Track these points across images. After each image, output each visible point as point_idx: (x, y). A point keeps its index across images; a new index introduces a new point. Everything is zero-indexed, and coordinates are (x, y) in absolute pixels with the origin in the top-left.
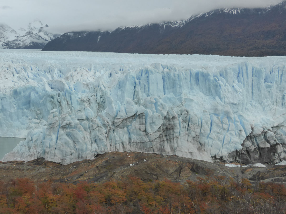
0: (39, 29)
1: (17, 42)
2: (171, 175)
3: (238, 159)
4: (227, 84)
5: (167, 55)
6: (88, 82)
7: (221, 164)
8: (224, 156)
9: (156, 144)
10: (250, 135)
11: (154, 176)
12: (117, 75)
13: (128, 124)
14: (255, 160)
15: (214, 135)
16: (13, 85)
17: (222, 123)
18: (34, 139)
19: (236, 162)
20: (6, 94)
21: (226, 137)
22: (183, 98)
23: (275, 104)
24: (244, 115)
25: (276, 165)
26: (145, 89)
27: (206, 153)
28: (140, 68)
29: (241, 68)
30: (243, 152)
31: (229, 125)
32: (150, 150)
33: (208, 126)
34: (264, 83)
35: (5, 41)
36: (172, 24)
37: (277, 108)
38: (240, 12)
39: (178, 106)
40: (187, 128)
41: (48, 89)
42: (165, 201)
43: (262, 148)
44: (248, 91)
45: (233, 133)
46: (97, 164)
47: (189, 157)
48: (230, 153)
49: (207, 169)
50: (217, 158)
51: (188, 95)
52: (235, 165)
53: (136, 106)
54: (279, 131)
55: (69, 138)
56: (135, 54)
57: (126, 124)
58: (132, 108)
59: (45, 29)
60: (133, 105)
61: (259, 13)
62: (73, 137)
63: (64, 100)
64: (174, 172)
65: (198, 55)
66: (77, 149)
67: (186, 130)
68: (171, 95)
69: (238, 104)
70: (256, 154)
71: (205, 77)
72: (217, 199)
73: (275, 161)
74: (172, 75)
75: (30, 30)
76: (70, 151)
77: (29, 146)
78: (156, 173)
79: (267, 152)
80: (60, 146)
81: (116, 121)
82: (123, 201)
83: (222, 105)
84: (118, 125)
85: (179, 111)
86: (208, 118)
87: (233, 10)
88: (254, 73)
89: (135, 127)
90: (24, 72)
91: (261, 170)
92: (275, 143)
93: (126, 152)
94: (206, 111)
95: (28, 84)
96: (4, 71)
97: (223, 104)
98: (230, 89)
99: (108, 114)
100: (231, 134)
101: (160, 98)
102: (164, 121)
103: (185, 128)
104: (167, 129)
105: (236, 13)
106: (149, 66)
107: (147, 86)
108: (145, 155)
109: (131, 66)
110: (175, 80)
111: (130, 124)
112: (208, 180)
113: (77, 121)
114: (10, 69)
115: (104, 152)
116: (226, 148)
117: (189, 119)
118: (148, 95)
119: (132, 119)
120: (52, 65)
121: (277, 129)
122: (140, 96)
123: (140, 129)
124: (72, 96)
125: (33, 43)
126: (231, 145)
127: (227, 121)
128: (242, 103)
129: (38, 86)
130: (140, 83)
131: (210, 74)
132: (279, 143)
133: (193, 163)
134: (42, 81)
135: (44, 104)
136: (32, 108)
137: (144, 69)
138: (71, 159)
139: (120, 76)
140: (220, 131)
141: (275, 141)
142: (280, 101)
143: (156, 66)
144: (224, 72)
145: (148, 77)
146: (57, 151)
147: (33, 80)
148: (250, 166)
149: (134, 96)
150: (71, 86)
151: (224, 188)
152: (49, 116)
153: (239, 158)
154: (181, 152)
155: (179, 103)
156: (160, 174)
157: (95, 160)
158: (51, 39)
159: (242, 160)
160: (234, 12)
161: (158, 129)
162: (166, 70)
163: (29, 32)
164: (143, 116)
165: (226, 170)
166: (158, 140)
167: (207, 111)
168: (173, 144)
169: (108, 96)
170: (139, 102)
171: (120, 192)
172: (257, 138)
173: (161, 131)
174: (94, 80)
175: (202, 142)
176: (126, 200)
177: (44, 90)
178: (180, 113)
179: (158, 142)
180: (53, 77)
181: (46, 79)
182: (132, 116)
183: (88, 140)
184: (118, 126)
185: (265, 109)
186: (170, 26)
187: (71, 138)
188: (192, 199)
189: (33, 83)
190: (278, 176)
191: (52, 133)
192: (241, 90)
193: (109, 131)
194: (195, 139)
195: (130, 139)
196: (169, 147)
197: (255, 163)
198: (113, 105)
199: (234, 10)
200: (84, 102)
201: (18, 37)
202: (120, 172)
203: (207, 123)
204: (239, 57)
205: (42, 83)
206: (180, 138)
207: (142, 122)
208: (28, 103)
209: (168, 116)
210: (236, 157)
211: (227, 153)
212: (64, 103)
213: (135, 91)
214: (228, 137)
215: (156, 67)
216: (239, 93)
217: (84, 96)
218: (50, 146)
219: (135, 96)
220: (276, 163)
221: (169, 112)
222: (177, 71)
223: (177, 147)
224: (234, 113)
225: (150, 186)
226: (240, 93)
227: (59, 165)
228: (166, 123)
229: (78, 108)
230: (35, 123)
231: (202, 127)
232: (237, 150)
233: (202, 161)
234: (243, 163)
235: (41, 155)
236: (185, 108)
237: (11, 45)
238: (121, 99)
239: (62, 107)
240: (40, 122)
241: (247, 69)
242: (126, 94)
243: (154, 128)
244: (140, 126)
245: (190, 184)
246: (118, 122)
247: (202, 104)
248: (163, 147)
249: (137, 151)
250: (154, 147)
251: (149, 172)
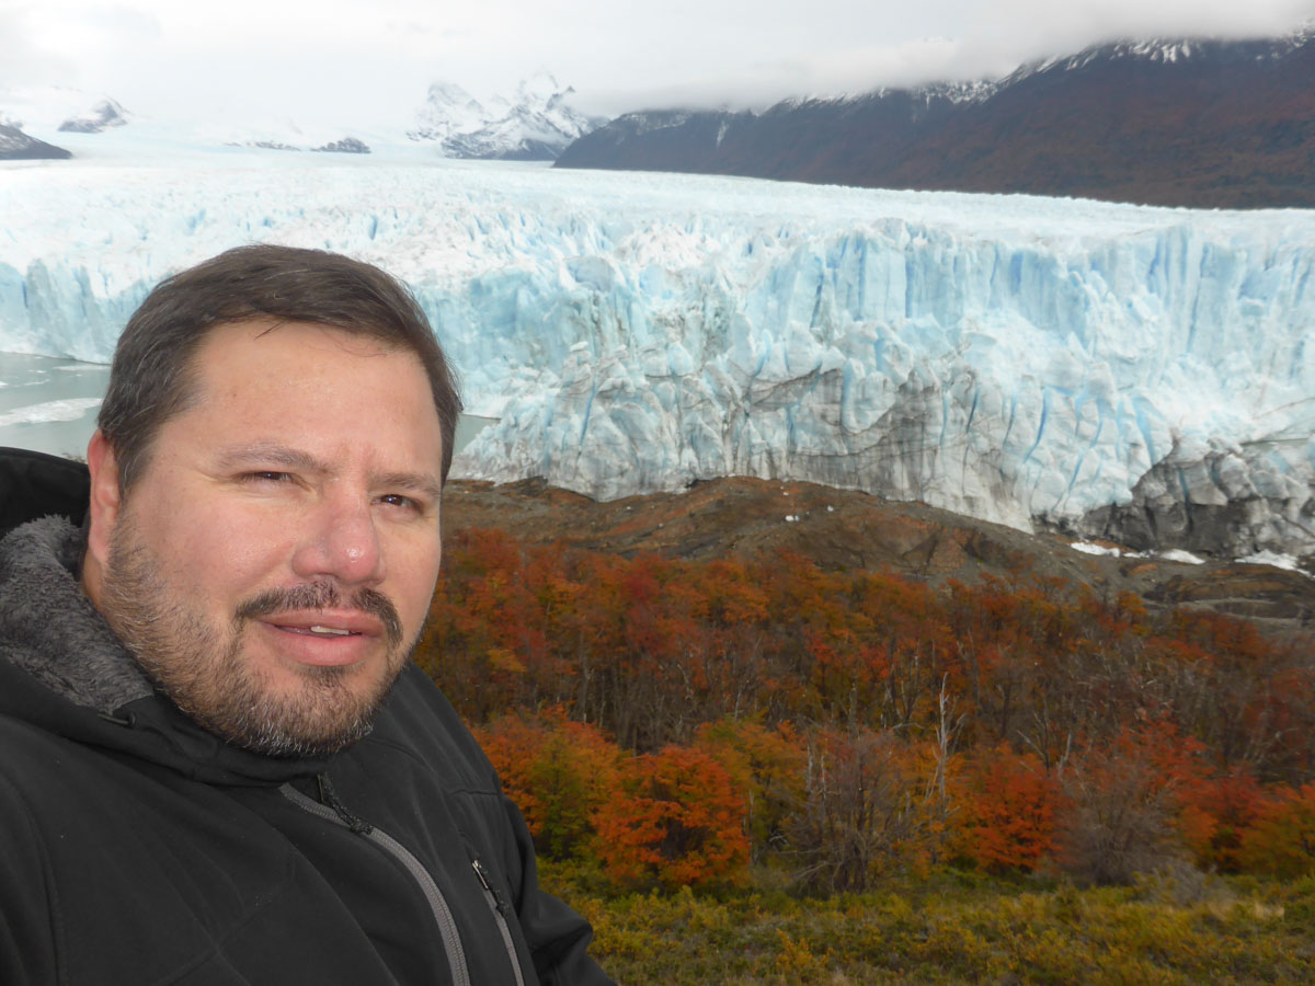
0: (547, 100)
1: (483, 139)
2: (903, 557)
3: (1114, 531)
4: (1110, 296)
5: (926, 193)
6: (682, 265)
7: (1059, 542)
8: (1071, 519)
9: (869, 464)
10: (1163, 463)
11: (853, 557)
12: (768, 249)
13: (792, 398)
14: (1169, 539)
15: (1049, 453)
16: (470, 267)
18: (523, 423)
19: (1106, 538)
20: (451, 290)
21: (1085, 461)
22: (965, 332)
23: (1266, 368)
24: (1153, 398)
25: (1237, 561)
26: (848, 297)
27: (1015, 503)
28: (841, 231)
29: (1167, 244)
30: (1135, 511)
31: (1101, 424)
32: (848, 480)
33: (1034, 423)
34: (1239, 298)
35: (451, 136)
36: (952, 93)
37: (1271, 382)
38: (1188, 55)
39: (945, 356)
40: (965, 423)
41: (568, 282)
42: (878, 630)
43: (1199, 506)
44: (1177, 323)
45: (1110, 450)
46: (692, 507)
47: (962, 509)
48: (1091, 512)
49: (1012, 551)
50: (1049, 523)
51: (981, 324)
52: (1103, 547)
53: (820, 346)
54: (1267, 459)
55: (619, 427)
56: (827, 187)
57: (783, 400)
58: (806, 353)
59: (568, 100)
60: (809, 344)
61: (1259, 58)
62: (629, 426)
63: (611, 317)
64: (912, 551)
65: (1027, 195)
66: (637, 461)
67: (964, 429)
68: (927, 321)
69: (1141, 361)
70: (1175, 522)
71: (1041, 270)
72: (1034, 642)
73: (1236, 549)
74: (937, 258)
75: (523, 103)
76: (619, 463)
77: (507, 441)
78: (859, 548)
79: (1213, 519)
80: (591, 448)
81: (756, 387)
82: (758, 616)
83: (1086, 363)
84: (761, 401)
85: (946, 371)
86: (1036, 397)
87: (1164, 48)
88: (1208, 263)
89: (811, 410)
90: (500, 229)
91: (1185, 572)
92: (1246, 494)
93: (777, 479)
94: (1031, 378)
95: (511, 263)
96: (447, 225)
97: (1089, 357)
98: (1120, 312)
99: (733, 366)
100: (1102, 452)
101: (894, 329)
102: (900, 397)
103: (958, 424)
104: (906, 422)
105: (1173, 59)
106: (867, 227)
107: (856, 288)
108: (832, 494)
109: (812, 223)
110: (944, 275)
111: (796, 399)
112: (1012, 584)
113: (643, 381)
114: (462, 219)
115: (715, 476)
116: (1082, 494)
118: (858, 317)
119: (804, 384)
120: (581, 213)
121: (1258, 451)
122: (832, 319)
123: (824, 417)
124: (634, 307)
125: (529, 141)
126: (1100, 486)
127: (1096, 412)
128: (1154, 359)
129: (537, 273)
130: (835, 277)
131: (1060, 261)
132: (1261, 495)
133: (974, 531)
134: (549, 258)
135: (554, 326)
136: (520, 334)
137: (852, 236)
138: (620, 487)
139: (777, 253)
140: (1068, 440)
141: (1247, 486)
142: (1283, 358)
143: (889, 228)
144: (1107, 256)
145: (861, 260)
146: (582, 462)
147: (526, 252)
148: (1152, 556)
149: (813, 316)
150: (632, 278)
151: (1060, 613)
152: (566, 362)
153: (1120, 526)
154: (942, 493)
155: (949, 346)
156: (872, 554)
157: (686, 495)
158: (580, 131)
159: (1128, 537)
160: (1166, 55)
161: (879, 420)
162: (919, 242)
163: (519, 111)
164: (837, 377)
165: (1072, 560)
166: (874, 454)
167: (1035, 375)
168: (918, 470)
169: (739, 312)
170: (829, 335)
171: (754, 595)
172: (1188, 471)
173: (886, 427)
174: (700, 262)
175: (1008, 470)
176: (766, 615)
177: (556, 284)
178: (948, 377)
179: (874, 459)
180: (581, 247)
181: (563, 252)
182: (805, 378)
183: (671, 438)
184: (760, 404)
185: (1229, 383)
186: (946, 101)
187: (625, 427)
188: (958, 632)
189: (527, 263)
190: (1237, 596)
191: (572, 411)
192: (1154, 318)
193: (734, 417)
194: (989, 459)
195: (792, 442)
196: (905, 475)
197: (1169, 549)
198: (751, 339)
199: (1170, 48)
200: (666, 325)
201: (486, 122)
202: (756, 535)
203: (1030, 415)
204: (1163, 209)
205: (550, 263)
206: (942, 454)
207: (834, 395)
208: (510, 319)
209: (911, 385)
210: (1108, 525)
211: (1084, 511)
212: (609, 326)
213: (818, 303)
214: (1092, 461)
215: (888, 232)
216: (1148, 328)
217: (668, 307)
218: (566, 447)
219: (818, 318)
220: (1237, 554)
221: (916, 373)
222: (955, 247)
223: (929, 480)
224: (1120, 389)
225: (838, 584)
226: (1150, 325)
227: (586, 501)
228: (904, 405)
229: (647, 340)
230: (528, 378)
231: (1013, 426)
232: (1114, 505)
233: (1000, 526)
234: (1128, 546)
235: (538, 469)
236: (967, 364)
237: (466, 147)
238: (776, 323)
239: (602, 337)
240: (540, 375)
241: (1184, 250)
242: (791, 310)
243: (866, 416)
244: (824, 406)
245: (956, 588)
246: (763, 391)
247: (1022, 355)
248: (887, 475)
249: (811, 479)
250: (861, 472)
251: (840, 545)
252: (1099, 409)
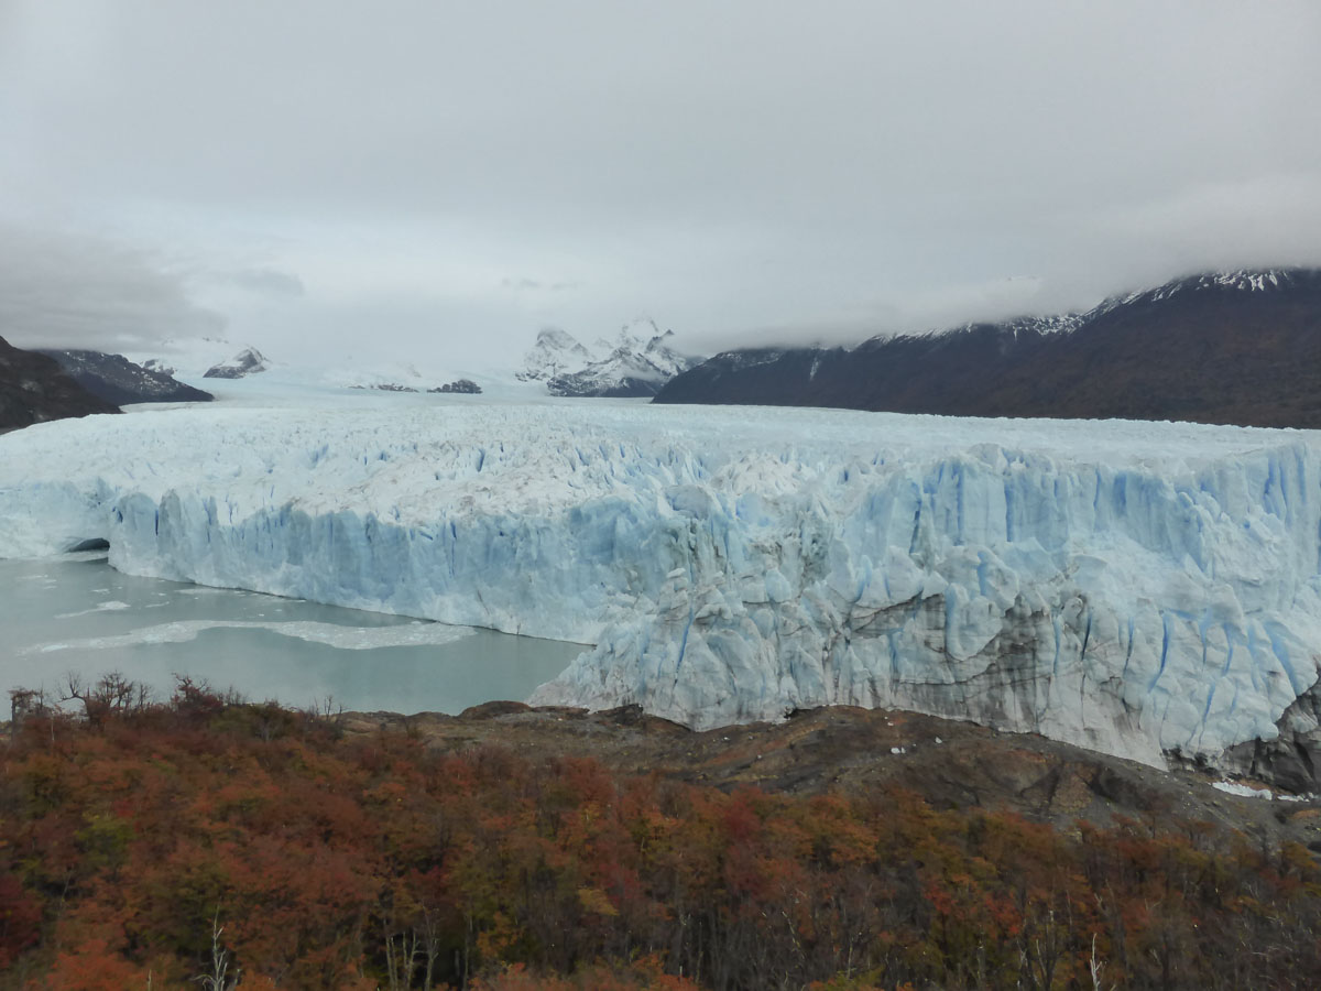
0: (647, 343)
1: (587, 379)
2: (1021, 795)
3: (1261, 769)
4: (1224, 516)
5: (1019, 420)
6: (779, 493)
7: (1199, 781)
8: (1209, 755)
9: (978, 693)
10: (1309, 694)
11: (965, 794)
12: (865, 476)
13: (894, 624)
15: (1176, 682)
16: (571, 496)
17: (1205, 643)
18: (619, 650)
19: (1255, 779)
20: (552, 518)
21: (1217, 690)
22: (1072, 555)
24: (1287, 623)
26: (947, 521)
27: (1143, 736)
28: (936, 458)
29: (1280, 464)
30: (1284, 747)
31: (1231, 651)
32: (956, 710)
33: (1155, 649)
35: (557, 376)
36: (1040, 326)
38: (1276, 283)
40: (1080, 649)
41: (665, 510)
42: (1001, 877)
44: (1303, 544)
45: (1245, 679)
46: (791, 738)
47: (1084, 743)
48: (1232, 747)
49: (1144, 790)
50: (1184, 759)
51: (1089, 548)
52: (1252, 788)
53: (920, 571)
55: (716, 654)
56: (920, 416)
57: (885, 626)
58: (907, 579)
59: (667, 342)
60: (909, 570)
62: (726, 653)
63: (708, 544)
64: (1032, 788)
65: (1123, 420)
66: (735, 689)
67: (1079, 656)
68: (1031, 544)
69: (1267, 584)
71: (1147, 491)
72: (1186, 898)
75: (625, 346)
76: (716, 692)
77: (603, 668)
78: (971, 784)
80: (687, 676)
81: (855, 613)
82: (867, 859)
83: (1208, 587)
84: (862, 628)
85: (1054, 595)
86: (1156, 622)
87: (1251, 278)
89: (914, 637)
90: (601, 461)
93: (879, 708)
94: (1147, 601)
95: (610, 493)
96: (550, 457)
97: (1209, 580)
98: (1236, 533)
99: (833, 593)
100: (1236, 682)
101: (996, 553)
102: (1007, 622)
103: (1072, 651)
104: (1015, 648)
105: (1262, 287)
106: (963, 453)
107: (954, 513)
108: (939, 724)
109: (907, 450)
110: (1044, 499)
111: (897, 626)
112: (1150, 829)
113: (741, 608)
114: (565, 452)
115: (816, 705)
116: (1219, 727)
117: (1089, 621)
118: (958, 542)
119: (906, 610)
120: (678, 444)
122: (932, 544)
123: (927, 644)
124: (731, 533)
125: (630, 380)
126: (1239, 718)
127: (1224, 636)
128: (1282, 582)
129: (636, 502)
130: (933, 503)
131: (1166, 482)
133: (1100, 767)
134: (648, 488)
135: (651, 554)
136: (618, 561)
137: (948, 461)
138: (717, 716)
139: (872, 480)
140: (1196, 669)
143: (985, 453)
144: (1216, 476)
145: (959, 485)
146: (679, 691)
147: (625, 482)
148: (1312, 801)
149: (912, 541)
150: (729, 506)
151: (1212, 864)
152: (663, 588)
153: (1269, 766)
154: (1059, 724)
155: (1056, 569)
156: (987, 790)
157: (786, 726)
158: (678, 369)
159: (1279, 777)
160: (1254, 284)
161: (986, 646)
162: (1017, 466)
163: (621, 353)
164: (939, 603)
165: (1216, 803)
166: (982, 682)
167: (1151, 599)
168: (1030, 699)
169: (837, 538)
170: (929, 561)
171: (859, 832)
173: (994, 654)
174: (796, 490)
175: (1132, 701)
176: (876, 856)
177: (654, 512)
178: (1058, 602)
179: (983, 688)
180: (678, 477)
181: (660, 482)
182: (907, 603)
183: (769, 666)
184: (860, 631)
186: (1033, 332)
187: (722, 654)
188: (1095, 883)
189: (625, 492)
191: (668, 638)
192: (1276, 539)
193: (834, 644)
194: (1109, 688)
195: (895, 670)
196: (1018, 704)
198: (850, 565)
199: (1256, 278)
200: (763, 552)
201: (590, 364)
202: (860, 769)
203: (1150, 641)
204: (1270, 429)
205: (649, 492)
206: (1057, 682)
207: (937, 622)
208: (609, 547)
209: (1018, 610)
210: (1254, 763)
211: (1223, 746)
212: (706, 553)
213: (916, 528)
214: (1225, 690)
215: (984, 457)
216: (1270, 549)
217: (765, 536)
218: (661, 675)
219: (917, 544)
221: (1023, 598)
222: (1055, 470)
223: (1045, 710)
224: (1247, 613)
225: (953, 824)
226: (1272, 546)
227: (683, 731)
228: (1012, 631)
229: (745, 568)
230: (624, 605)
231: (1133, 652)
232: (1258, 741)
233: (1129, 762)
234: (1281, 787)
235: (634, 697)
236: (1077, 588)
237: (571, 387)
238: (874, 548)
239: (699, 563)
240: (636, 602)
241: (1300, 470)
242: (889, 536)
243: (972, 642)
244: (928, 632)
246: (863, 618)
247: (1134, 578)
248: (998, 704)
249: (916, 709)
250: (970, 702)
251: (950, 780)
252: (1227, 635)
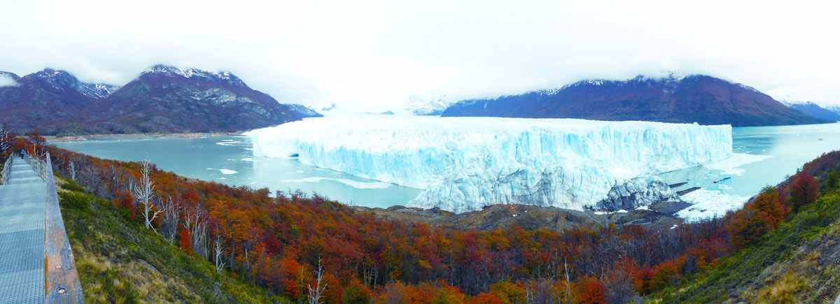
0: (439, 99)
1: (423, 110)
2: (549, 223)
3: (604, 207)
4: (593, 144)
5: (543, 119)
6: (477, 143)
7: (590, 212)
8: (593, 205)
9: (536, 197)
11: (534, 225)
12: (501, 137)
14: (619, 207)
15: (584, 188)
16: (419, 145)
17: (591, 177)
18: (433, 191)
19: (603, 210)
20: (413, 152)
21: (594, 189)
22: (558, 156)
23: (633, 160)
24: (609, 170)
25: (635, 210)
26: (525, 149)
27: (578, 203)
28: (521, 130)
29: (605, 130)
30: (608, 201)
31: (596, 178)
32: (530, 202)
33: (579, 180)
34: (624, 143)
35: (415, 110)
37: (635, 163)
39: (554, 164)
40: (561, 182)
41: (445, 149)
43: (624, 197)
44: (611, 150)
45: (600, 185)
46: (484, 215)
47: (564, 207)
48: (598, 203)
50: (588, 207)
51: (562, 154)
52: (603, 212)
53: (518, 164)
54: (636, 181)
55: (461, 191)
57: (509, 180)
58: (515, 166)
60: (515, 163)
62: (464, 191)
63: (457, 159)
66: (467, 201)
67: (561, 184)
68: (548, 154)
69: (603, 160)
70: (619, 202)
71: (575, 138)
73: (634, 206)
74: (549, 136)
75: (433, 100)
76: (461, 202)
77: (428, 196)
78: (535, 222)
79: (628, 200)
80: (453, 198)
81: (500, 177)
82: (507, 247)
83: (590, 163)
85: (554, 168)
86: (579, 173)
87: (596, 82)
88: (616, 134)
89: (517, 183)
90: (427, 135)
91: (624, 215)
93: (509, 204)
95: (429, 144)
97: (590, 161)
98: (596, 148)
99: (494, 171)
101: (539, 157)
102: (542, 176)
104: (545, 183)
106: (529, 129)
107: (527, 145)
108: (526, 207)
109: (513, 129)
110: (551, 141)
111: (513, 180)
112: (581, 228)
113: (468, 177)
115: (491, 204)
116: (595, 198)
117: (563, 174)
118: (529, 154)
119: (515, 175)
120: (448, 129)
122: (522, 156)
123: (521, 184)
124: (464, 156)
125: (434, 110)
126: (600, 196)
128: (607, 160)
129: (437, 147)
130: (521, 144)
131: (579, 135)
132: (637, 192)
133: (568, 213)
135: (441, 162)
136: (432, 165)
137: (525, 132)
138: (462, 209)
139: (503, 138)
140: (589, 184)
141: (634, 190)
142: (636, 157)
144: (591, 134)
145: (528, 138)
146: (450, 202)
147: (433, 141)
148: (615, 212)
150: (463, 147)
152: (445, 172)
153: (606, 206)
154: (558, 203)
155: (554, 160)
157: (482, 211)
158: (447, 107)
159: (608, 208)
161: (537, 183)
162: (543, 132)
163: (431, 102)
164: (524, 172)
165: (594, 217)
166: (537, 194)
167: (578, 167)
168: (550, 197)
170: (521, 160)
171: (505, 240)
172: (620, 188)
173: (540, 185)
174: (482, 142)
175: (575, 194)
176: (510, 246)
177: (442, 150)
178: (555, 170)
180: (448, 139)
181: (443, 141)
182: (515, 173)
183: (477, 194)
184: (502, 182)
185: (625, 164)
186: (546, 94)
188: (567, 244)
189: (433, 144)
191: (447, 187)
192: (605, 149)
193: (495, 186)
194: (568, 191)
195: (513, 193)
196: (546, 199)
197: (619, 210)
198: (498, 163)
200: (473, 160)
201: (424, 105)
202: (504, 222)
203: (578, 178)
205: (440, 144)
206: (556, 191)
207: (524, 178)
208: (429, 161)
209: (545, 173)
210: (603, 205)
211: (596, 203)
212: (457, 161)
213: (517, 151)
214: (596, 189)
215: (534, 130)
217: (474, 156)
218: (445, 198)
219: (517, 156)
221: (546, 169)
222: (553, 133)
223: (553, 200)
224: (600, 168)
225: (530, 234)
226: (604, 151)
227: (452, 214)
228: (544, 179)
230: (434, 178)
231: (574, 181)
232: (603, 200)
233: (574, 210)
234: (609, 211)
236: (560, 165)
237: (419, 112)
238: (505, 157)
239: (455, 164)
241: (609, 131)
242: (509, 154)
243: (534, 183)
244: (521, 181)
245: (565, 230)
246: (503, 178)
247: (574, 161)
248: (541, 200)
249: (519, 203)
250: (534, 200)
251: (530, 222)
252: (595, 174)
